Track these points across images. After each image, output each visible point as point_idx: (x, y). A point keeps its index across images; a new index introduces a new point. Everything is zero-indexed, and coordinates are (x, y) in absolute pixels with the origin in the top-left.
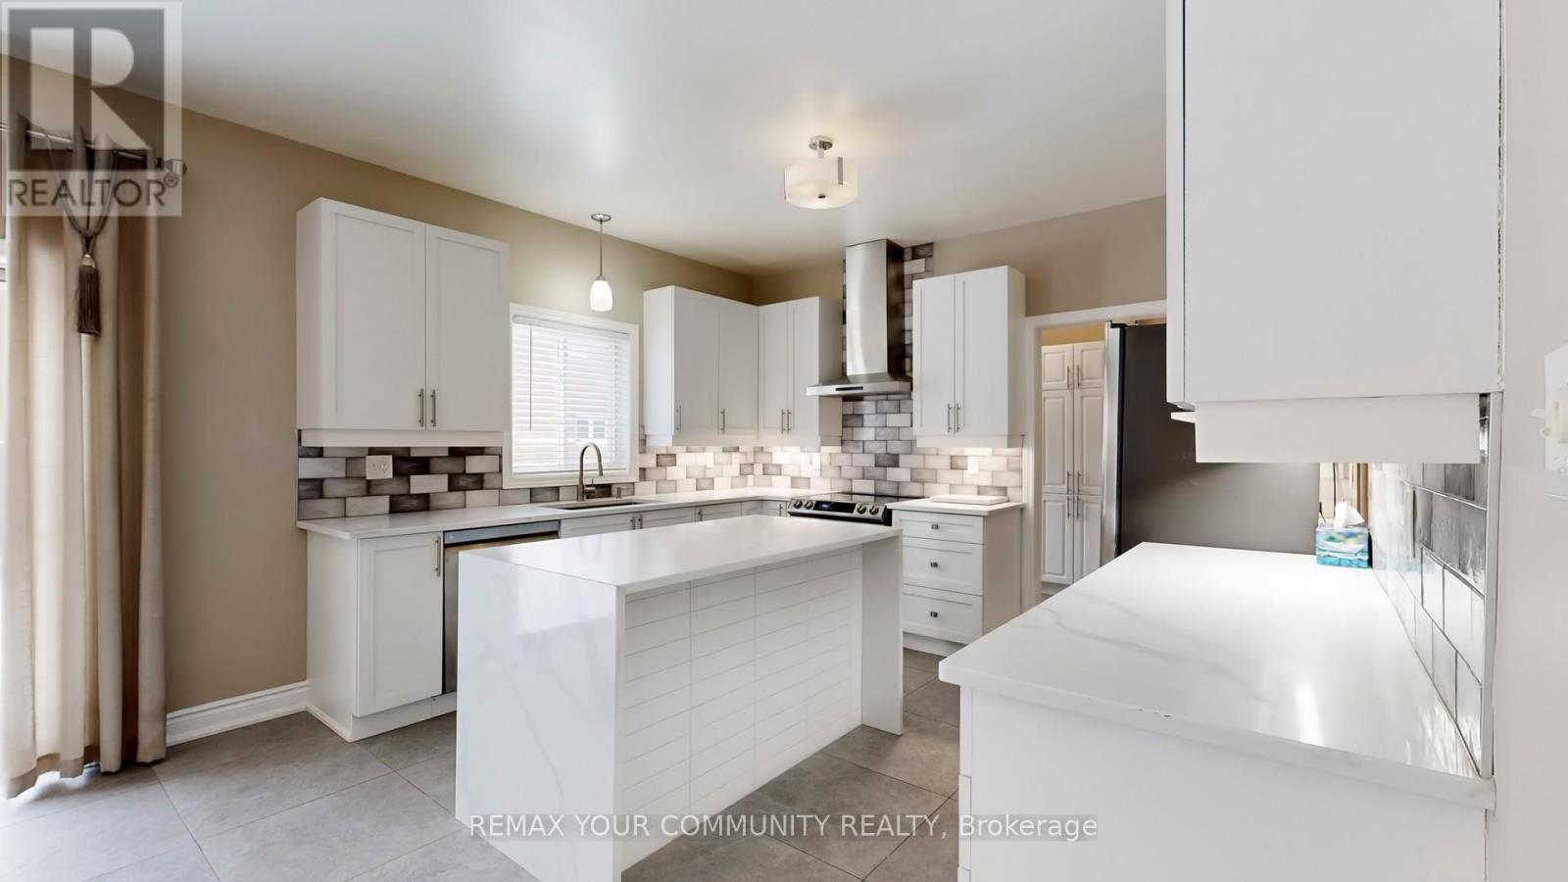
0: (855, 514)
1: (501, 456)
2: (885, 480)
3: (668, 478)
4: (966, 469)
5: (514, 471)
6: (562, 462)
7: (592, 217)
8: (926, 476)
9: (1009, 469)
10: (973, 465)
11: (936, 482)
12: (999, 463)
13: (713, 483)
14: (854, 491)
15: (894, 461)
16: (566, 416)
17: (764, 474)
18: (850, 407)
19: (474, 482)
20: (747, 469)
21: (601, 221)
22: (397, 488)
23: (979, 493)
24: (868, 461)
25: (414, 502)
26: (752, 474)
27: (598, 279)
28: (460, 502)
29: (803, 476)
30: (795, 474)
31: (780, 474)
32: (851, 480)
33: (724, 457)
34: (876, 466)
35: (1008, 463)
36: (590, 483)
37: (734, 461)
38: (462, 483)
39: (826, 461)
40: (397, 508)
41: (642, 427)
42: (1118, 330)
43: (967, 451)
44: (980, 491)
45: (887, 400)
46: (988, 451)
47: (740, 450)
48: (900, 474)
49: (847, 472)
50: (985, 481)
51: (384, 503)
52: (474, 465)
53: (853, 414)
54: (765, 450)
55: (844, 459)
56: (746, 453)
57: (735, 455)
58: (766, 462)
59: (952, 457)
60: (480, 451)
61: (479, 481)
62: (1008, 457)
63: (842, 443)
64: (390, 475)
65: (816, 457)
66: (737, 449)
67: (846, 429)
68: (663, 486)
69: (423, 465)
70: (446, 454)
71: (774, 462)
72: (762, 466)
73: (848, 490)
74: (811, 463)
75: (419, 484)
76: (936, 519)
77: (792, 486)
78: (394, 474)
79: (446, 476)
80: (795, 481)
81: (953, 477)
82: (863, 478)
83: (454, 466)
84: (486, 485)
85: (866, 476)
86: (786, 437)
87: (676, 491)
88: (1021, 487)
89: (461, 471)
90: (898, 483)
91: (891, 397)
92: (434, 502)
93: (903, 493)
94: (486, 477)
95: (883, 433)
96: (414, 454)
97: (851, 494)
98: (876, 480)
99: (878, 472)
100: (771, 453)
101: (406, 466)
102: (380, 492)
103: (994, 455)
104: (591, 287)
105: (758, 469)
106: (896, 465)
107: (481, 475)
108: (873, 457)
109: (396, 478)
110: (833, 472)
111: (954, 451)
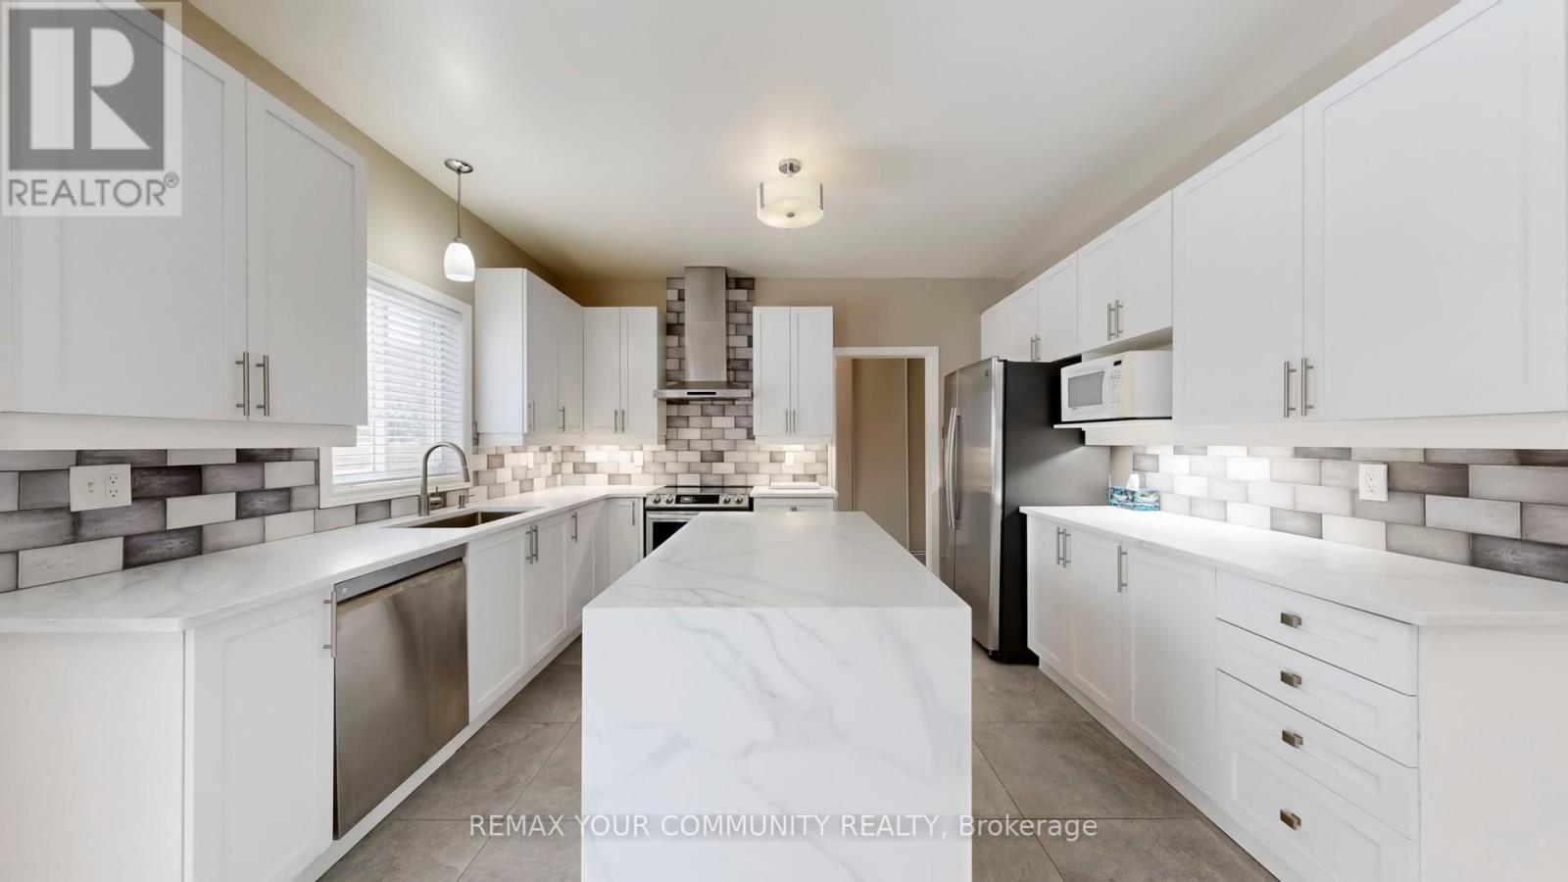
0: (721, 504)
1: (317, 462)
2: (711, 473)
3: (498, 481)
4: (784, 462)
5: (335, 481)
6: (381, 468)
7: (447, 164)
8: (748, 468)
9: (817, 461)
10: (789, 459)
11: (758, 473)
12: (810, 457)
13: (533, 484)
14: (679, 484)
15: (720, 457)
16: (387, 407)
17: (574, 473)
18: (674, 410)
19: (278, 503)
20: (557, 468)
21: (459, 171)
22: (141, 521)
23: (794, 481)
24: (695, 457)
25: (175, 544)
26: (560, 473)
27: (456, 240)
28: (256, 535)
29: (622, 472)
30: (613, 471)
31: (595, 472)
32: (676, 474)
33: (540, 456)
34: (702, 461)
35: (817, 456)
36: (434, 491)
37: (548, 460)
38: (258, 503)
39: (649, 457)
40: (134, 558)
41: (475, 424)
42: (1002, 363)
43: (785, 448)
44: (795, 478)
45: (712, 404)
46: (801, 447)
47: (553, 449)
48: (725, 468)
49: (671, 468)
50: (800, 471)
51: (114, 550)
52: (277, 475)
53: (678, 416)
54: (575, 449)
55: (670, 456)
56: (556, 452)
57: (549, 454)
58: (577, 461)
59: (771, 453)
60: (284, 455)
61: (286, 499)
62: (817, 451)
63: (667, 441)
64: (125, 499)
65: (639, 456)
66: (549, 449)
67: (669, 430)
68: (494, 490)
69: (192, 479)
70: (233, 460)
71: (588, 460)
72: (572, 465)
73: (673, 484)
74: (632, 461)
75: (183, 512)
76: (794, 503)
77: (610, 482)
78: (134, 499)
79: (233, 497)
80: (612, 479)
81: (773, 468)
82: (689, 472)
83: (245, 479)
84: (295, 504)
85: (693, 470)
86: (620, 436)
87: (504, 495)
88: (827, 474)
89: (258, 487)
90: (723, 475)
91: (715, 402)
92: (210, 539)
93: (727, 484)
94: (296, 493)
95: (708, 433)
96: (172, 462)
97: (676, 487)
98: (701, 474)
99: (704, 467)
100: (584, 452)
101: (157, 483)
102: (106, 532)
103: (806, 450)
104: (446, 247)
105: (568, 468)
106: (721, 460)
107: (288, 490)
108: (699, 454)
109: (138, 505)
110: (656, 468)
111: (774, 448)
